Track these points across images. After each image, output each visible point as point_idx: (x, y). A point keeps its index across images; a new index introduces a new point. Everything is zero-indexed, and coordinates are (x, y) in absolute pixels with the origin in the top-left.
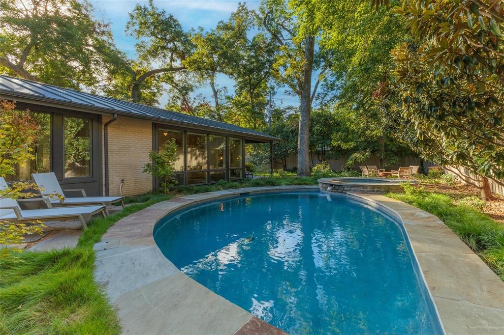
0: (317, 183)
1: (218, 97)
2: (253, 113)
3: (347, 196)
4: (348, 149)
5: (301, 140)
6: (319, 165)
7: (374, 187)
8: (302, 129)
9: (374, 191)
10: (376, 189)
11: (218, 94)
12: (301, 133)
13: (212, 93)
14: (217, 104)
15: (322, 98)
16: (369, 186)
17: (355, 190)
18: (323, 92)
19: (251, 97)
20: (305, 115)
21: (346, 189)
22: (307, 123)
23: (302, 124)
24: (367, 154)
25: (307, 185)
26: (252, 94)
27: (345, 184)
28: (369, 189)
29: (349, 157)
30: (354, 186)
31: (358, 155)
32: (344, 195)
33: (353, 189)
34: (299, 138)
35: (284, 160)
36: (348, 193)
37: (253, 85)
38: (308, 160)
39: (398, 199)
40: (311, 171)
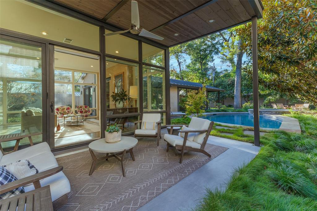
0: (248, 111)
1: (181, 65)
2: (202, 74)
3: (263, 115)
4: (264, 94)
5: (236, 90)
6: (246, 103)
7: (276, 112)
8: (237, 85)
9: (276, 114)
10: (277, 113)
11: (181, 64)
12: (236, 87)
13: (178, 64)
14: (181, 70)
15: (247, 64)
16: (274, 111)
17: (267, 113)
18: (247, 60)
19: (201, 65)
20: (238, 77)
21: (262, 113)
22: (240, 81)
23: (237, 82)
24: (277, 97)
25: (242, 112)
26: (201, 63)
27: (262, 111)
28: (274, 113)
29: (265, 99)
30: (267, 111)
31: (271, 98)
32: (262, 115)
33: (266, 113)
34: (235, 89)
35: (223, 101)
36: (264, 114)
37: (202, 58)
38: (240, 101)
39: (287, 116)
40: (242, 107)
